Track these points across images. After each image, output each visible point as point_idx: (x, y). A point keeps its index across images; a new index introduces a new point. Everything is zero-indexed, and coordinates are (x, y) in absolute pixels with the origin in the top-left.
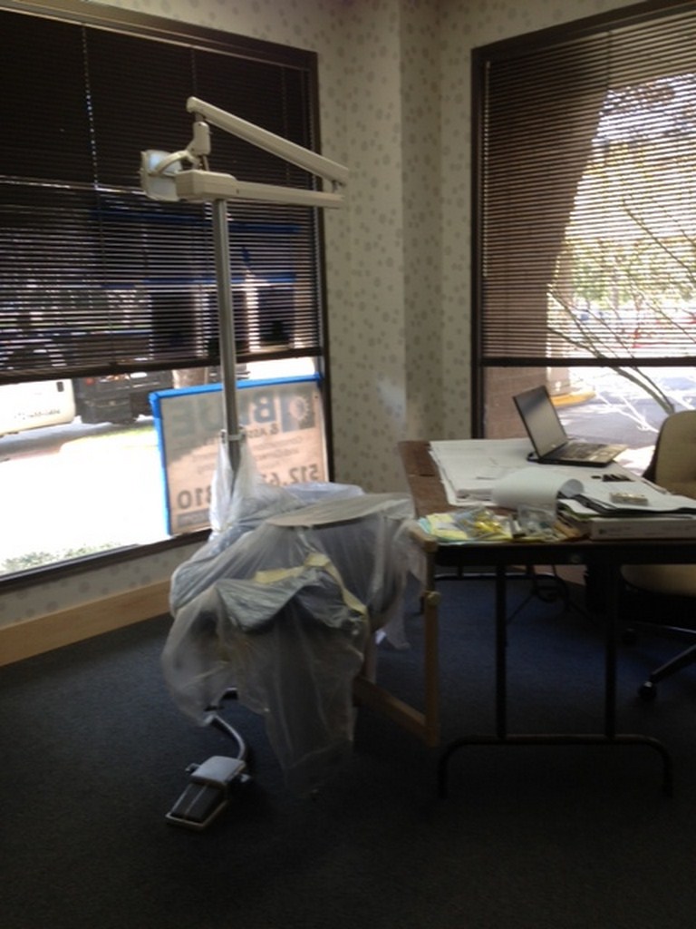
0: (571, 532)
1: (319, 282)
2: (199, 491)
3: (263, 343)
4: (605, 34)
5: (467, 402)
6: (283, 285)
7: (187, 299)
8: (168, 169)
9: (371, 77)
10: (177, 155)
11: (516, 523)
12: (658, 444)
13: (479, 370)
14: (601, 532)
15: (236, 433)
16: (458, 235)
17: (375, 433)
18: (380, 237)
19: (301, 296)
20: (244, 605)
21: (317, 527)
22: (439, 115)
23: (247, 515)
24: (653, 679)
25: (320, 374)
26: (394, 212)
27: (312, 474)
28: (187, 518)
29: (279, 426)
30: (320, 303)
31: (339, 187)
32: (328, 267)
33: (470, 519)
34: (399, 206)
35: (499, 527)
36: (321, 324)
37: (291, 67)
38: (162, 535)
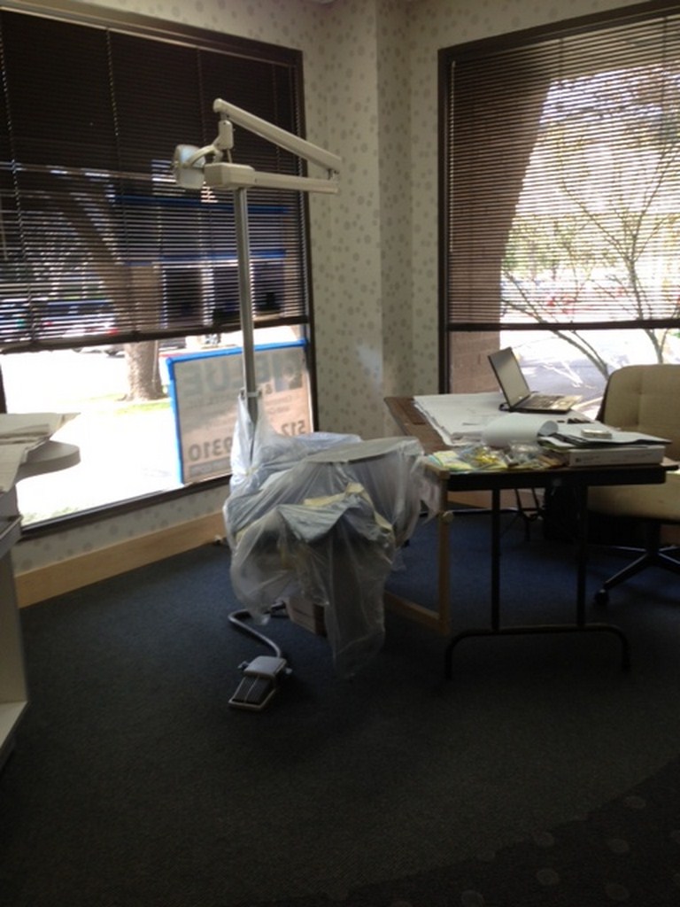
0: (553, 462)
1: (305, 258)
2: (207, 445)
3: (259, 312)
4: (557, 41)
5: (435, 363)
6: (275, 260)
7: (195, 274)
8: (198, 162)
9: (349, 73)
10: (206, 150)
11: (507, 456)
12: (605, 396)
13: (446, 334)
14: (577, 460)
15: (254, 390)
16: (426, 215)
17: (354, 392)
18: (358, 216)
19: (290, 270)
20: (304, 523)
21: (352, 462)
22: (409, 107)
23: (268, 460)
24: (607, 587)
25: (306, 340)
26: (371, 195)
27: (300, 428)
28: (197, 469)
29: (273, 387)
30: (306, 276)
31: (334, 175)
32: (312, 243)
33: (472, 453)
34: (376, 189)
35: (495, 459)
36: (307, 295)
37: (279, 64)
38: (175, 484)
